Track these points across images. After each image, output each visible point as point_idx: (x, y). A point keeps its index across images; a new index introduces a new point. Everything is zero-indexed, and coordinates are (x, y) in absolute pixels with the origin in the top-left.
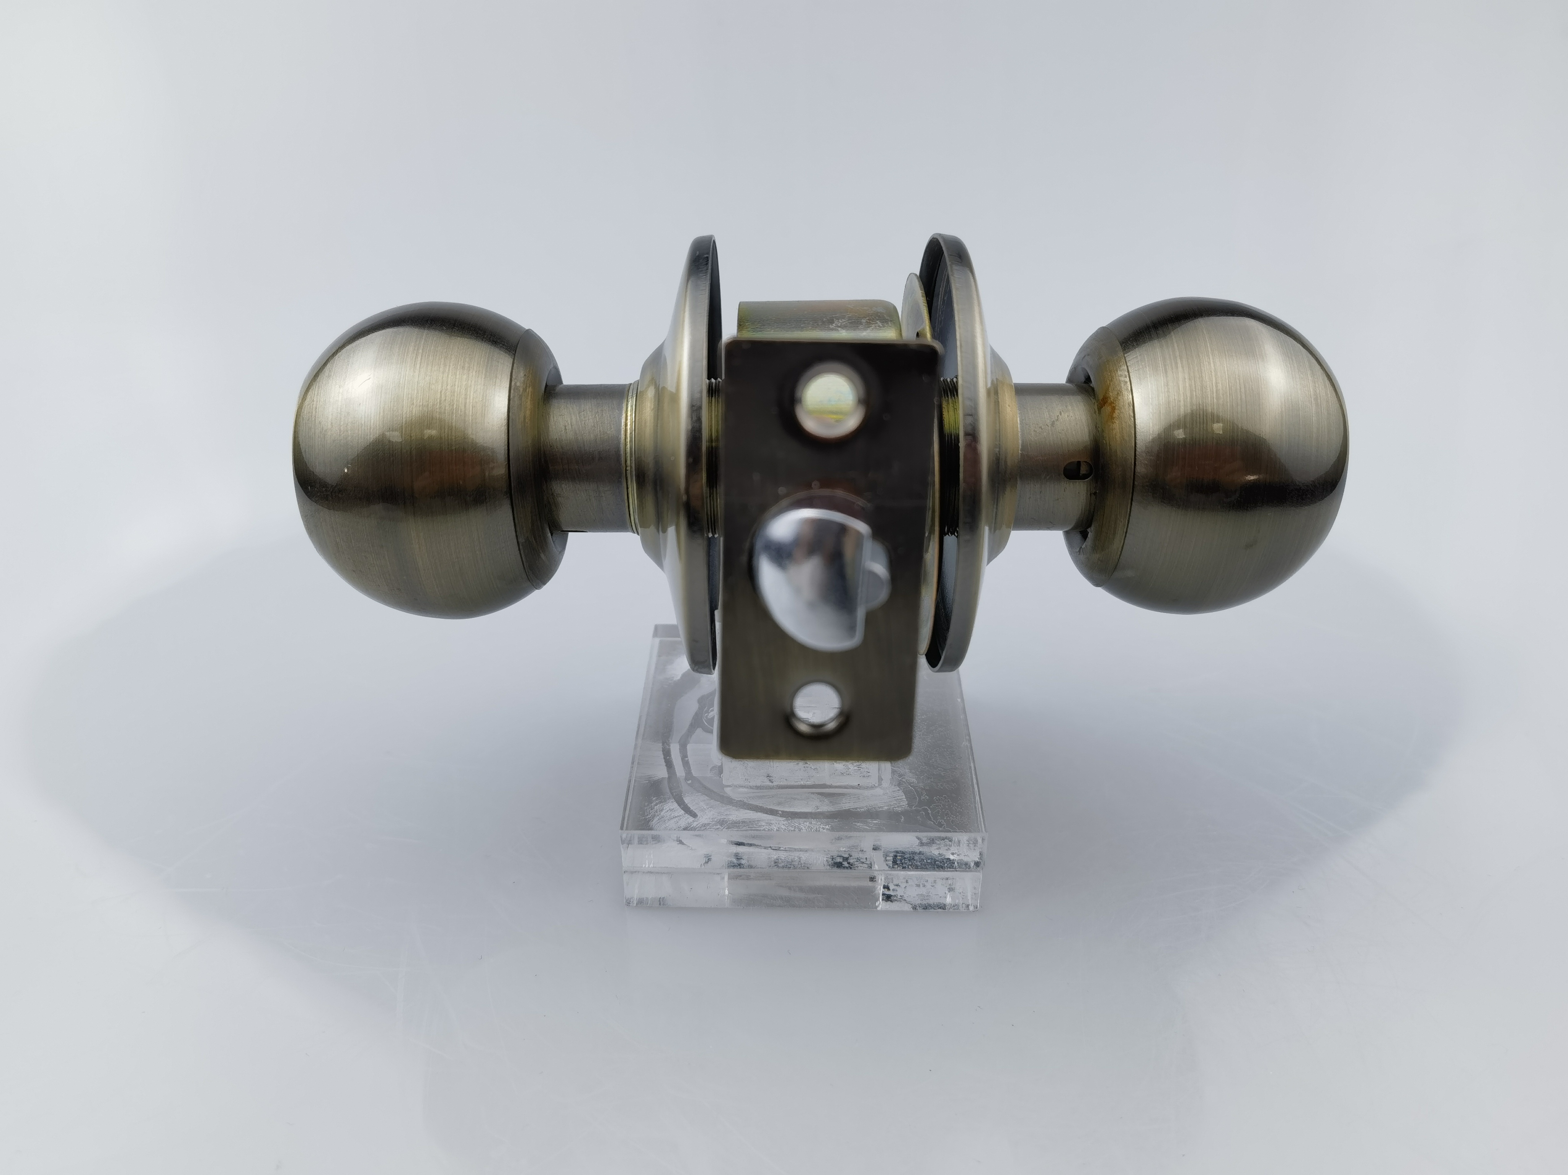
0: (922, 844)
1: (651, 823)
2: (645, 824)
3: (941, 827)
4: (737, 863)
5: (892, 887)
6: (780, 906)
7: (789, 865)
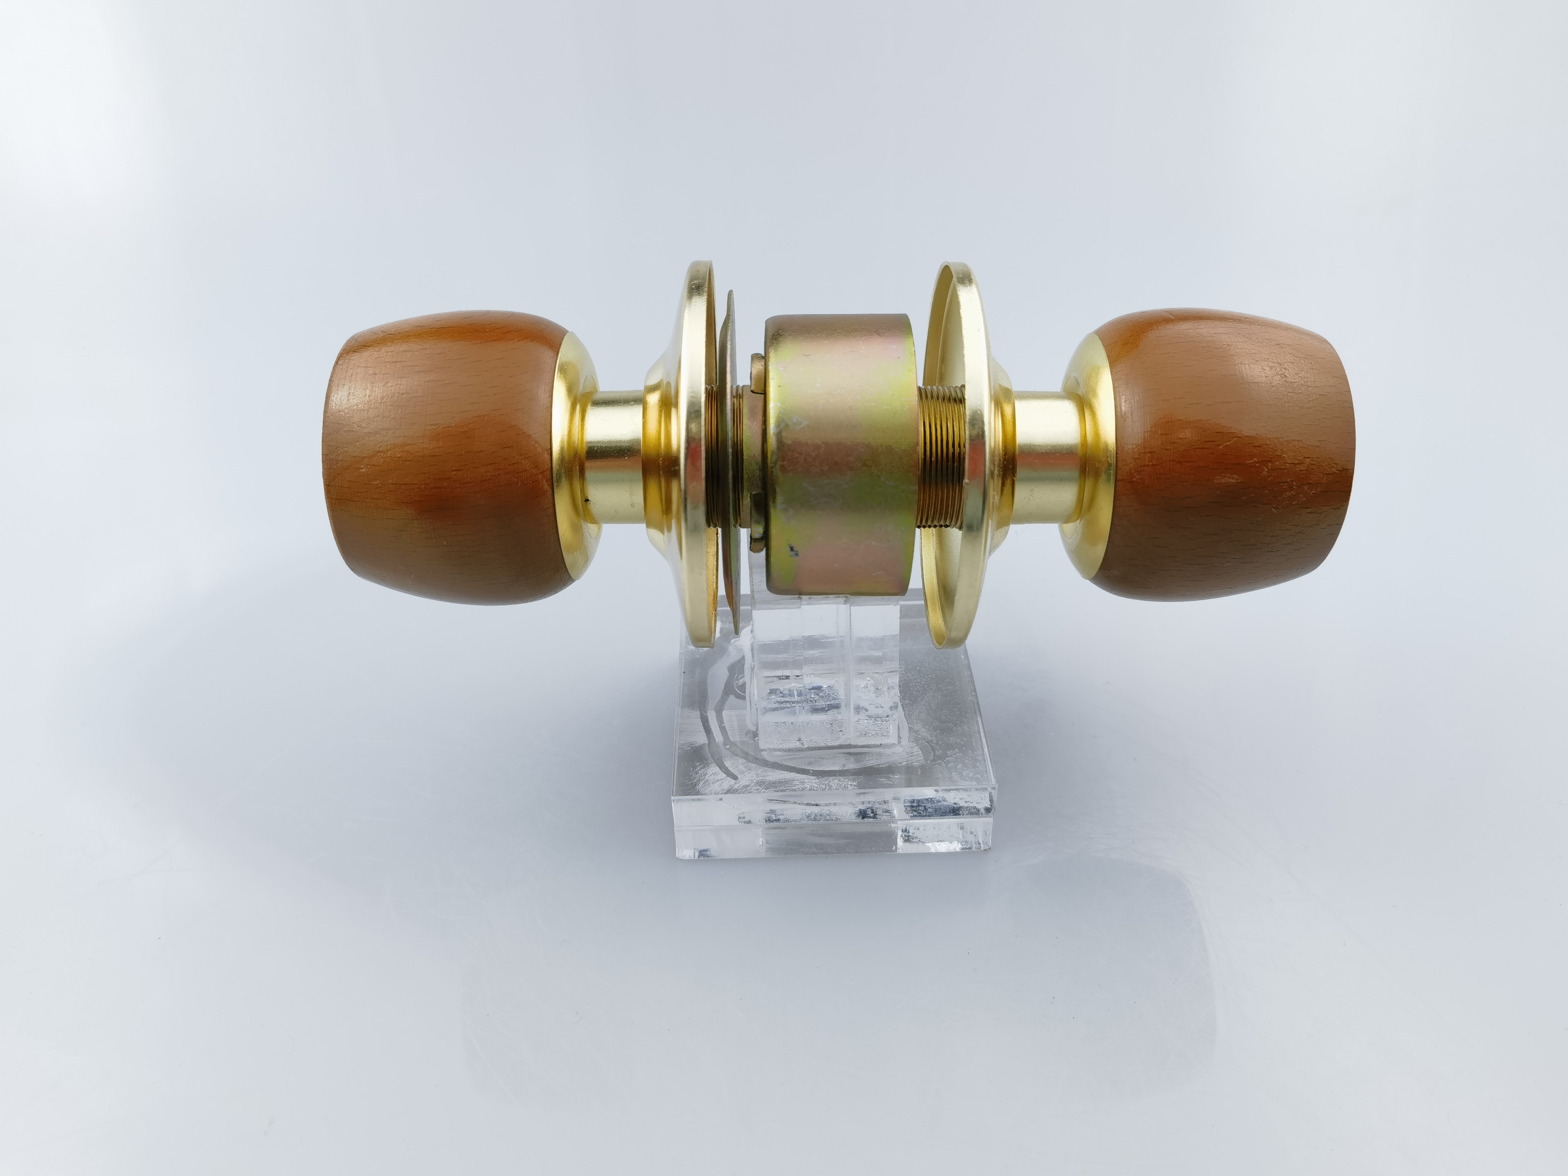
2: (692, 789)
4: (773, 818)
5: (911, 830)
6: (814, 853)
7: (822, 817)
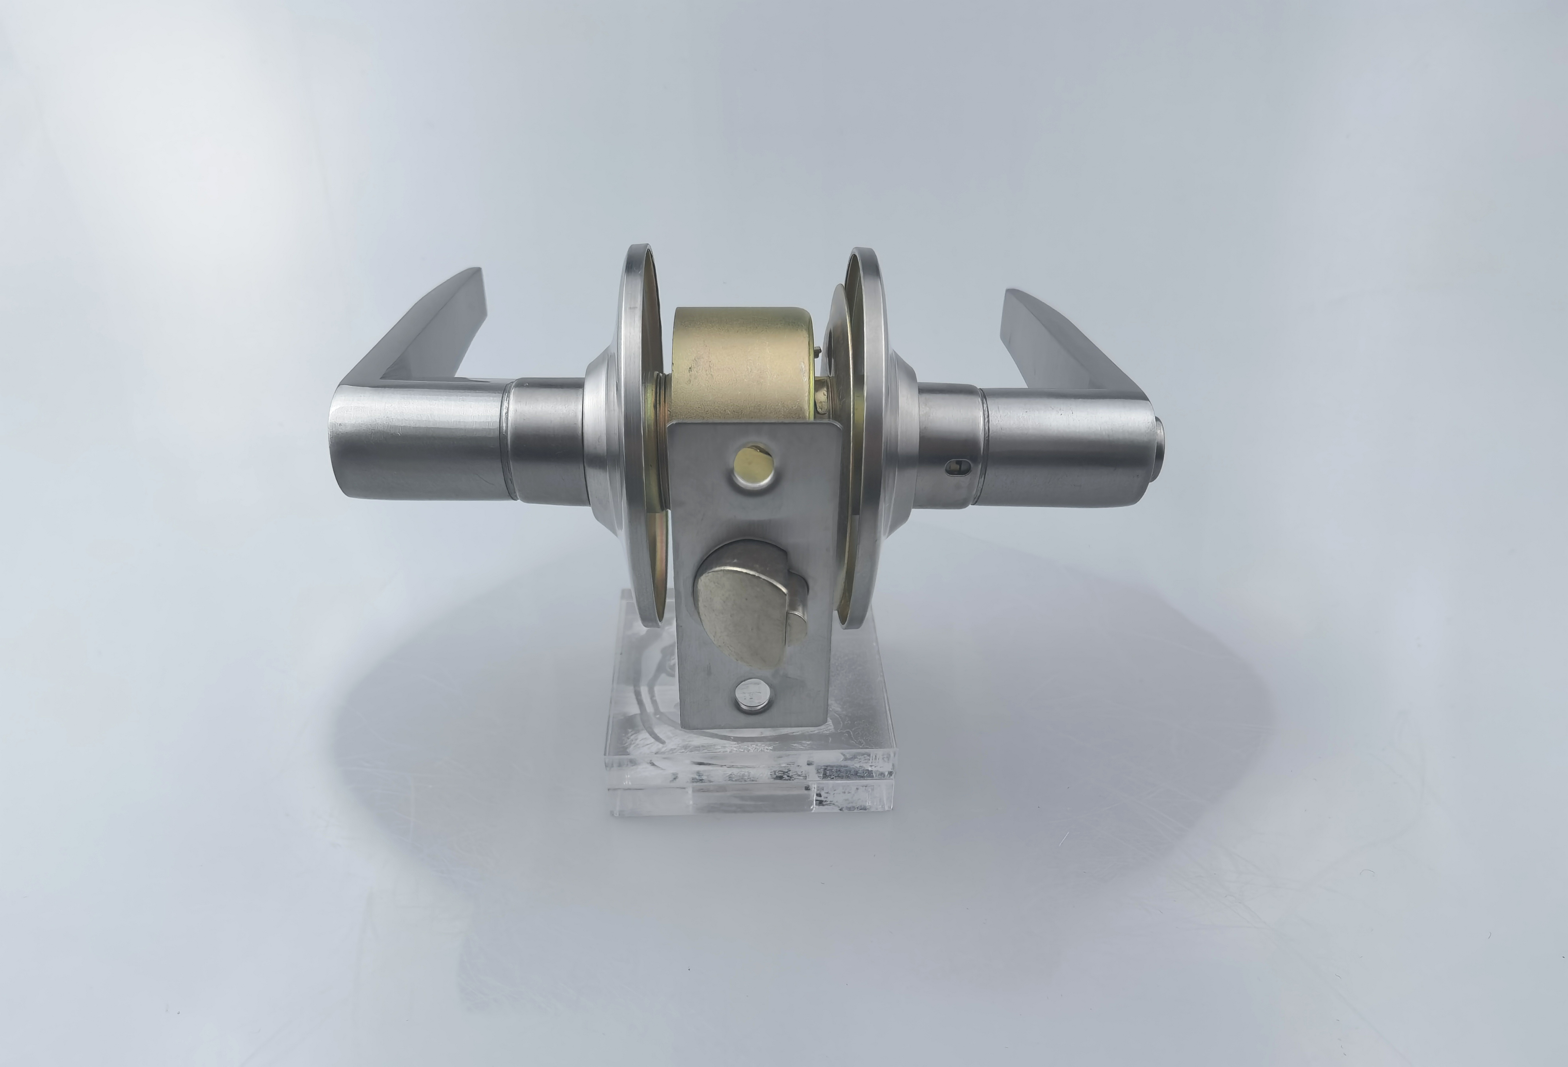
0: (846, 759)
1: (628, 750)
2: (624, 751)
3: (861, 745)
4: (698, 779)
5: (823, 793)
6: (734, 812)
7: (742, 779)
